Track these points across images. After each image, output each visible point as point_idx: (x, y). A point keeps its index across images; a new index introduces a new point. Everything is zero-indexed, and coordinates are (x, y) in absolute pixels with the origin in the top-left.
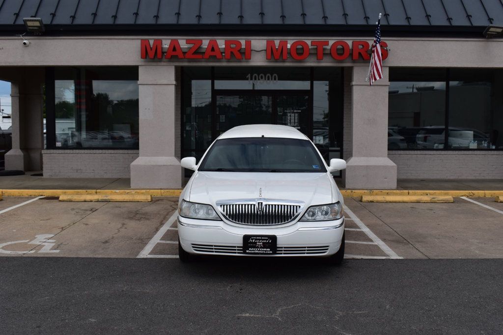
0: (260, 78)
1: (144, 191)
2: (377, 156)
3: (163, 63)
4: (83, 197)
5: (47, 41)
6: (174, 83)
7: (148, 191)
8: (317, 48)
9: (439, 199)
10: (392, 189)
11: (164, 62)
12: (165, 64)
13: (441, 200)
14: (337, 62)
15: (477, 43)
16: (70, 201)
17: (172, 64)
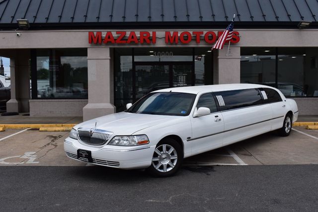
4: (54, 129)
5: (32, 33)
6: (109, 58)
8: (196, 36)
11: (103, 45)
15: (294, 32)
16: (46, 131)
17: (107, 46)
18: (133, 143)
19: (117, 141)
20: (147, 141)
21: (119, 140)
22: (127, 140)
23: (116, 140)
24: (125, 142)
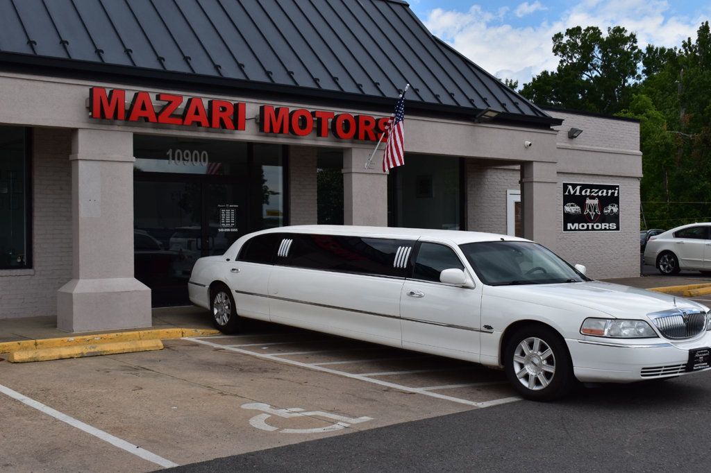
0: (185, 157)
1: (113, 335)
3: (116, 128)
4: (56, 353)
6: (134, 159)
7: (120, 334)
12: (120, 128)
14: (335, 141)
15: (467, 127)
16: (35, 361)
17: (130, 129)
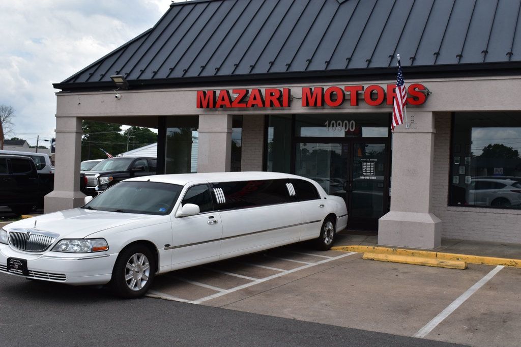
0: (337, 125)
2: (417, 212)
5: (134, 94)
8: (350, 94)
9: (447, 264)
10: (430, 251)
11: (219, 111)
13: (450, 266)
17: (225, 112)
18: (86, 249)
19: (63, 247)
20: (106, 247)
21: (67, 245)
22: (78, 245)
23: (63, 244)
24: (75, 248)
